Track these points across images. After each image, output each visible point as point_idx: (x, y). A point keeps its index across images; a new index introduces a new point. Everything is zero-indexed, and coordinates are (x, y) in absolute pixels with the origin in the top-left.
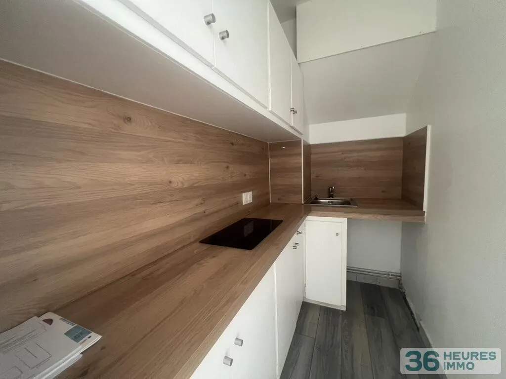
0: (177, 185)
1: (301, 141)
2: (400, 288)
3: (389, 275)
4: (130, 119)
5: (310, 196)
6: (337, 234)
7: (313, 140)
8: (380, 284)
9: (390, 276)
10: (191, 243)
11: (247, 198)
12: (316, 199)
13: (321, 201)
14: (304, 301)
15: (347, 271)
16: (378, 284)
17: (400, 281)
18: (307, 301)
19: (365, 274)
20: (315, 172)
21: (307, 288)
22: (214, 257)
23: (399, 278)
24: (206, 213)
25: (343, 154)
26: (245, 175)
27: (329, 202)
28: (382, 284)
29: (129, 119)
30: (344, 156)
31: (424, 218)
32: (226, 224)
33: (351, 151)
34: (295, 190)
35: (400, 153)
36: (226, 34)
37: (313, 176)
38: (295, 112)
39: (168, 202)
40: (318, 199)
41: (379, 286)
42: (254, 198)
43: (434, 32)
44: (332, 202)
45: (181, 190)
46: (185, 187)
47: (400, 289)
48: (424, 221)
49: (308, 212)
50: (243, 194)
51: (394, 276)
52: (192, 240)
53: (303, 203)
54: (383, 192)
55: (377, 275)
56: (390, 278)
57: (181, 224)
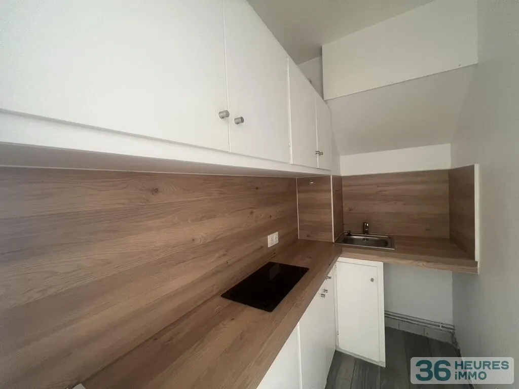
0: (201, 241)
1: (330, 176)
2: (453, 343)
3: (439, 326)
4: (157, 189)
5: (343, 231)
6: (372, 280)
7: (344, 172)
8: (428, 336)
9: (441, 328)
10: (213, 297)
11: (273, 239)
12: (349, 235)
13: (355, 237)
14: (337, 350)
15: (385, 317)
16: (426, 335)
17: (453, 334)
18: (340, 351)
19: (410, 323)
20: (347, 205)
21: (340, 337)
22: (233, 319)
23: (451, 331)
24: (229, 263)
25: (378, 187)
26: (271, 216)
27: (364, 239)
28: (432, 335)
29: (156, 191)
30: (379, 189)
31: (477, 270)
32: (250, 272)
33: (388, 184)
34: (325, 228)
35: (445, 187)
36: (240, 120)
37: (345, 209)
38: (321, 154)
39: (191, 260)
40: (351, 235)
41: (428, 339)
42: (280, 238)
43: (476, 65)
44: (367, 239)
45: (205, 245)
46: (207, 241)
47: (454, 345)
48: (477, 272)
49: (339, 253)
50: (268, 236)
51: (444, 327)
52: (214, 293)
53: (333, 241)
54: (427, 230)
55: (425, 325)
56: (441, 330)
57: (204, 279)
